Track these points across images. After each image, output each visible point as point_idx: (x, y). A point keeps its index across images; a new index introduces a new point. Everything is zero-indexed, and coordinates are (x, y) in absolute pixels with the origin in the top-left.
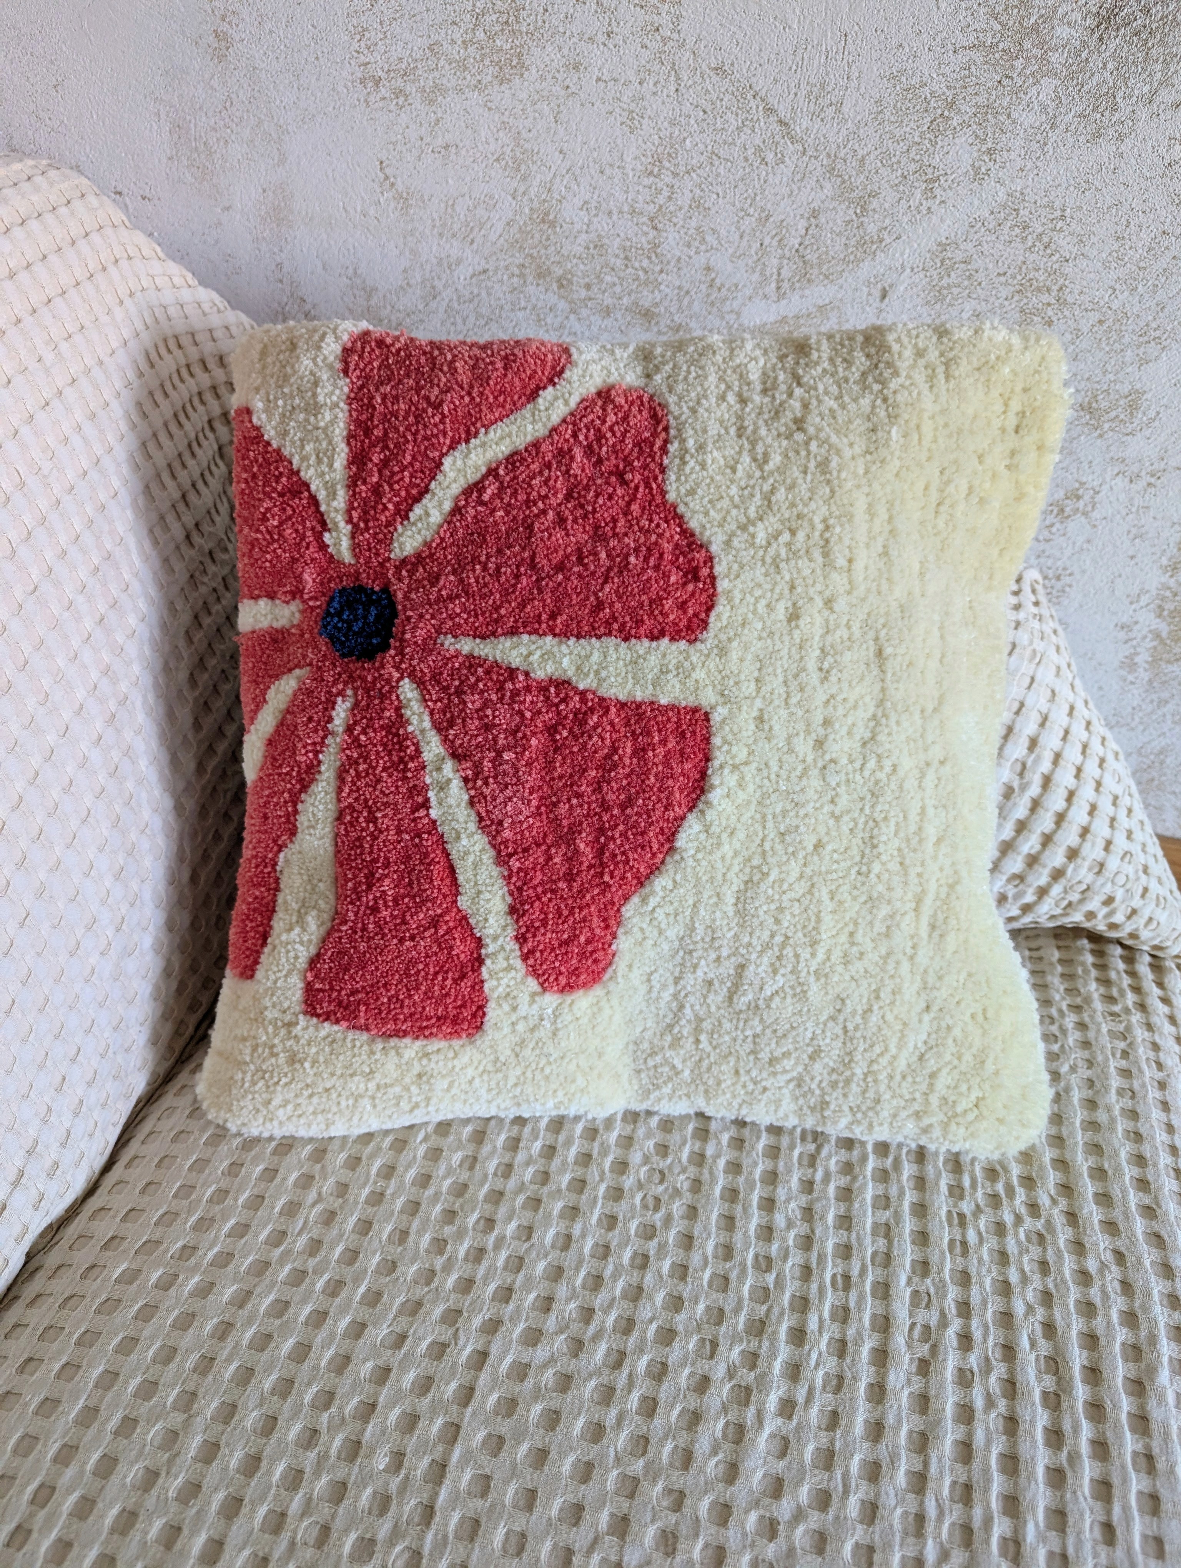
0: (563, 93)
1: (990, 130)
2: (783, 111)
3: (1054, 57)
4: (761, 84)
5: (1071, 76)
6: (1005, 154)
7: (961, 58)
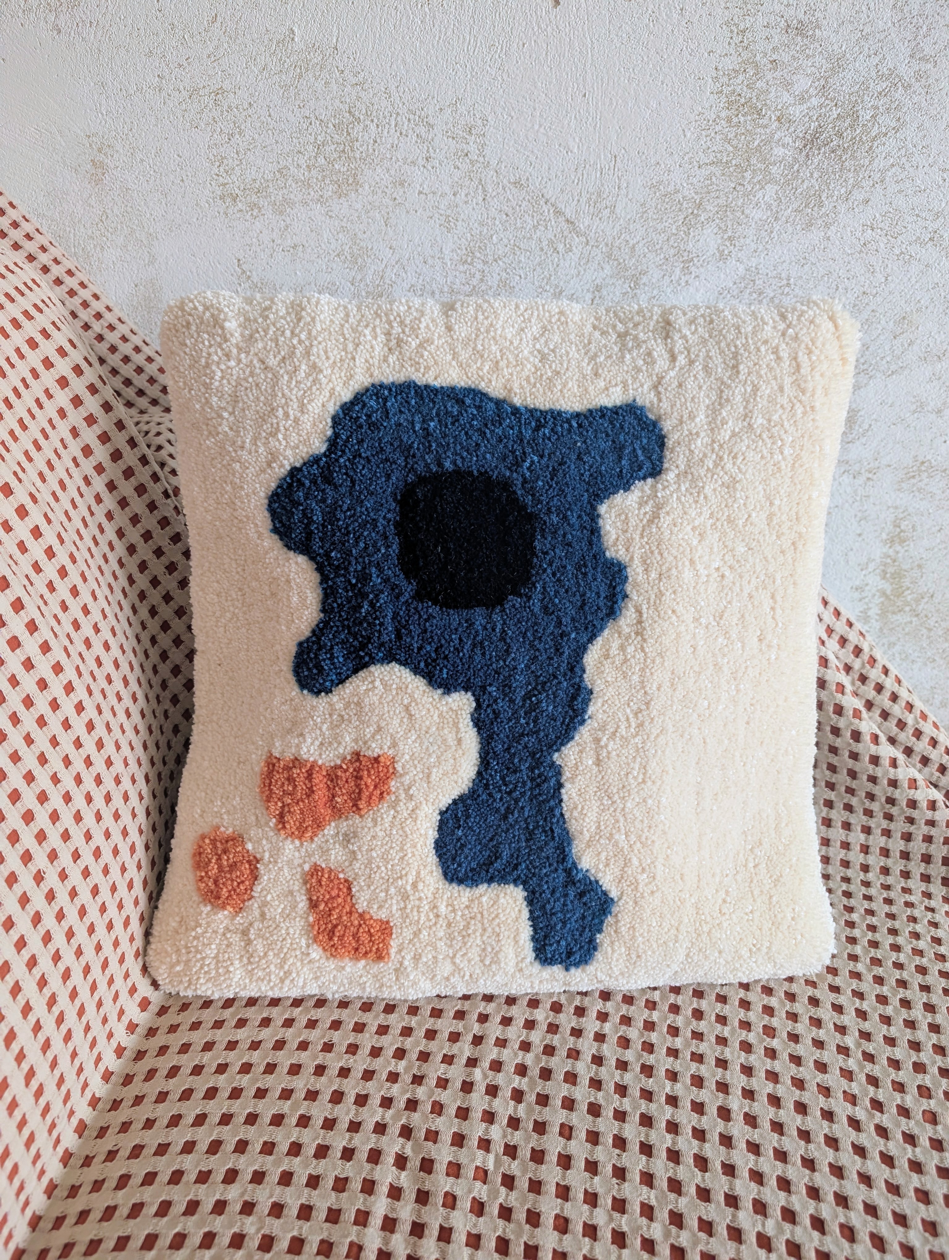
0: (391, 203)
1: (729, 223)
2: (569, 212)
3: (774, 170)
4: (549, 193)
5: (788, 183)
6: (742, 240)
7: (705, 172)
